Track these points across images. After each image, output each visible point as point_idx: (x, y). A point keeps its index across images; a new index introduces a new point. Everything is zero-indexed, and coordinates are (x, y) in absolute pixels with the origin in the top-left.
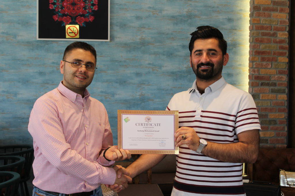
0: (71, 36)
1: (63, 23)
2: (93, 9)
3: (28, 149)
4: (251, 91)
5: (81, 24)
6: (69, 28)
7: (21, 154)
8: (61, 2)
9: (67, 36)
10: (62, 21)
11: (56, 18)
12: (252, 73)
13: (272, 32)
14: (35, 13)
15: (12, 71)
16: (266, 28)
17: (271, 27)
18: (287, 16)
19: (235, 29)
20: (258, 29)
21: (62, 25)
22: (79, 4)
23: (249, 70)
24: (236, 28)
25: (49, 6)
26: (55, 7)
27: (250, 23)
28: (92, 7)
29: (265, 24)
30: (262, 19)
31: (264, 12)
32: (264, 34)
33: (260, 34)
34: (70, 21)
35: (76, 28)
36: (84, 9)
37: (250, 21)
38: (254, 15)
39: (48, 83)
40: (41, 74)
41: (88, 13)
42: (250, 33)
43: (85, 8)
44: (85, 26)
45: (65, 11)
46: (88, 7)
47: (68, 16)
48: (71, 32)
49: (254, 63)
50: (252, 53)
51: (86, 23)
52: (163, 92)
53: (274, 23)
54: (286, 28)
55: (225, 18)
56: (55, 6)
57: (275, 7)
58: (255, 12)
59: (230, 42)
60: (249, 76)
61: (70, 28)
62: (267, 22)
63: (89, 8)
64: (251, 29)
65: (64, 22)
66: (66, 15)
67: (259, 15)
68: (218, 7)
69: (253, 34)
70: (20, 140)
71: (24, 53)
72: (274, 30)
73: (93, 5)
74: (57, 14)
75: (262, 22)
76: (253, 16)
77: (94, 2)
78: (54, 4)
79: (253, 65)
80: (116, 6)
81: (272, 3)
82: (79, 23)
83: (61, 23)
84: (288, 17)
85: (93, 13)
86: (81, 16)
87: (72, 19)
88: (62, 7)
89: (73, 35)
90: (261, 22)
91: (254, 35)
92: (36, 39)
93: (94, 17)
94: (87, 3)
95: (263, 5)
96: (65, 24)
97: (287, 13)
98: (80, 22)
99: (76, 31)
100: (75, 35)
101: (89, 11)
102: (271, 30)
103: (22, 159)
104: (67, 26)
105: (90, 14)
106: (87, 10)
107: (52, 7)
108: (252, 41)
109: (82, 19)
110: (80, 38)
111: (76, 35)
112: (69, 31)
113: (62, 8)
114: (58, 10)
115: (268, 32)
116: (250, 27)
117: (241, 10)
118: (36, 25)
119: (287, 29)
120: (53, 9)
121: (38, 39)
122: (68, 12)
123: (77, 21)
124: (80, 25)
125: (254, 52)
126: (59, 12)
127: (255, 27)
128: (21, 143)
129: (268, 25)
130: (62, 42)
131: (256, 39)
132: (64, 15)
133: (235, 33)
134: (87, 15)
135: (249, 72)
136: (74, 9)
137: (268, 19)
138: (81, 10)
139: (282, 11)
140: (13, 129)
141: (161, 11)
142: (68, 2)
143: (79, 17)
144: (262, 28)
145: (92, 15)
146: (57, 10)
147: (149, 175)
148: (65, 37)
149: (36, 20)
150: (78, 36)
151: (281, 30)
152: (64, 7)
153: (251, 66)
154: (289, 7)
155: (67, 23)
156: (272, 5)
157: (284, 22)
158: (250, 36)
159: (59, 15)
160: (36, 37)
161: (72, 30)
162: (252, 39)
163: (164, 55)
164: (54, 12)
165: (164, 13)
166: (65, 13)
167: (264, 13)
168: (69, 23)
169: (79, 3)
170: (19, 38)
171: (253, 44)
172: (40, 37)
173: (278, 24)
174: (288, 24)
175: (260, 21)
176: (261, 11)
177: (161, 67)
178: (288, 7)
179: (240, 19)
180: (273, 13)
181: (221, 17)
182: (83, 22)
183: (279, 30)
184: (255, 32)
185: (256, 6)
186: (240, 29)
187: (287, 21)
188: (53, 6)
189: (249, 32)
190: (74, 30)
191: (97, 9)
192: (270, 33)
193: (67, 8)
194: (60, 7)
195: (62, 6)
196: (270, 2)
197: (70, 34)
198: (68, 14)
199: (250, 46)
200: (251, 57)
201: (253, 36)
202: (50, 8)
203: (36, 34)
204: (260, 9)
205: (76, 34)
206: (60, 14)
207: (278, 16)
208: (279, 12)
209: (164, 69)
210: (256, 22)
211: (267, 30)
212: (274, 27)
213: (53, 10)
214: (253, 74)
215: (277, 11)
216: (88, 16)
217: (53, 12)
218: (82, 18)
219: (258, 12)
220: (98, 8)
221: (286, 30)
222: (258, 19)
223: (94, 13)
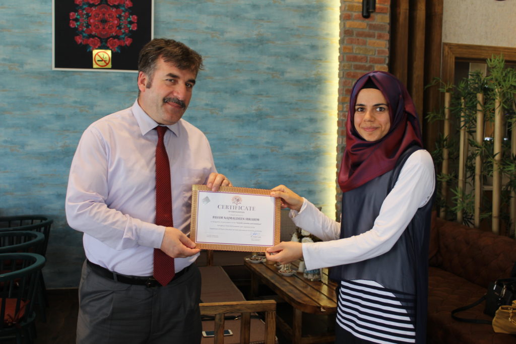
0: (101, 65)
1: (90, 47)
2: (131, 29)
3: (41, 221)
4: (341, 141)
5: (115, 49)
6: (97, 54)
7: (38, 228)
8: (86, 18)
9: (95, 66)
10: (88, 45)
11: (79, 40)
12: (342, 118)
13: (368, 65)
14: (50, 32)
15: (18, 113)
16: (361, 60)
17: (367, 58)
18: (386, 45)
19: (321, 60)
20: (350, 61)
21: (88, 50)
22: (111, 22)
23: (338, 114)
24: (321, 58)
25: (69, 24)
26: (78, 25)
27: (340, 52)
28: (129, 26)
29: (359, 54)
30: (355, 47)
31: (358, 38)
32: (357, 68)
33: (353, 67)
34: (99, 45)
35: (107, 54)
36: (117, 28)
37: (340, 49)
38: (345, 42)
39: (68, 130)
40: (59, 117)
41: (123, 34)
42: (340, 65)
43: (119, 26)
44: (119, 51)
45: (92, 31)
46: (124, 26)
47: (97, 38)
48: (101, 59)
49: (345, 106)
50: (342, 92)
51: (121, 47)
52: (225, 143)
53: (371, 53)
54: (385, 59)
55: (306, 44)
56: (78, 23)
57: (372, 31)
58: (346, 38)
59: (313, 76)
60: (338, 122)
61: (99, 54)
62: (361, 52)
63: (126, 28)
64: (341, 60)
65: (91, 45)
66: (94, 36)
67: (351, 42)
68: (298, 30)
69: (344, 66)
70: (29, 208)
71: (34, 89)
72: (370, 62)
73: (131, 23)
74: (81, 35)
75: (356, 51)
76: (343, 42)
77: (131, 19)
78: (77, 20)
79: (343, 108)
80: (163, 26)
81: (368, 27)
82: (111, 48)
83: (86, 46)
84: (388, 46)
85: (130, 34)
86: (114, 37)
87: (101, 42)
88: (88, 25)
89: (102, 63)
90: (354, 51)
91: (345, 68)
92: (52, 68)
93: (132, 39)
94: (122, 20)
95: (356, 28)
96: (91, 48)
97: (386, 40)
98: (112, 46)
99: (108, 59)
100: (105, 64)
101: (125, 31)
102: (366, 62)
103: (40, 236)
104: (95, 52)
105: (126, 35)
106: (122, 30)
107: (73, 25)
108: (342, 76)
109: (115, 42)
110: (112, 68)
111: (107, 64)
112: (98, 58)
113: (87, 27)
114: (83, 29)
115: (362, 64)
116: (339, 57)
117: (328, 34)
118: (51, 49)
119: (387, 62)
120: (75, 27)
121: (54, 69)
122: (96, 32)
123: (109, 45)
124: (113, 50)
125: (344, 90)
126: (84, 32)
127: (346, 57)
128: (30, 213)
129: (363, 56)
130: (87, 74)
131: (348, 73)
132: (90, 36)
133: (320, 65)
134: (123, 36)
135: (338, 117)
136: (104, 28)
137: (364, 47)
138: (114, 29)
139: (380, 37)
140: (19, 193)
141: (223, 32)
142: (97, 19)
143: (111, 39)
144: (355, 59)
145: (129, 37)
146: (80, 29)
147: (209, 255)
148: (91, 67)
149: (51, 43)
150: (110, 66)
151: (379, 62)
152: (90, 25)
153: (341, 110)
154: (389, 32)
155: (95, 47)
156: (368, 29)
157: (383, 52)
158: (339, 69)
159: (84, 37)
160: (51, 66)
161: (102, 56)
162: (342, 74)
163: (226, 92)
164: (77, 32)
165: (227, 36)
166: (91, 34)
167: (358, 40)
168: (97, 47)
169: (111, 19)
170: (27, 67)
171: (343, 80)
172: (56, 66)
173: (375, 54)
174: (387, 55)
175: (352, 49)
176: (354, 37)
177: (222, 108)
178: (387, 32)
179: (325, 46)
180: (368, 40)
181: (302, 43)
182: (116, 46)
183: (376, 63)
184: (346, 64)
185: (348, 30)
186: (326, 59)
187: (387, 50)
188: (76, 24)
189: (338, 63)
190: (104, 57)
191: (136, 28)
192: (365, 66)
193: (94, 27)
194: (85, 25)
195: (87, 23)
196: (366, 24)
197: (99, 63)
198: (96, 34)
199: (340, 83)
200: (341, 97)
201: (343, 69)
202: (71, 25)
203: (51, 61)
204: (353, 34)
205: (107, 62)
206: (84, 34)
207: (375, 43)
208: (376, 37)
209: (226, 111)
210: (347, 51)
211: (362, 62)
212: (370, 58)
213: (76, 29)
214: (343, 120)
215: (374, 37)
216: (123, 38)
217: (75, 32)
218: (116, 40)
219: (351, 37)
220: (138, 27)
221: (385, 62)
222: (349, 46)
223: (132, 34)
